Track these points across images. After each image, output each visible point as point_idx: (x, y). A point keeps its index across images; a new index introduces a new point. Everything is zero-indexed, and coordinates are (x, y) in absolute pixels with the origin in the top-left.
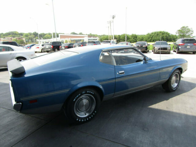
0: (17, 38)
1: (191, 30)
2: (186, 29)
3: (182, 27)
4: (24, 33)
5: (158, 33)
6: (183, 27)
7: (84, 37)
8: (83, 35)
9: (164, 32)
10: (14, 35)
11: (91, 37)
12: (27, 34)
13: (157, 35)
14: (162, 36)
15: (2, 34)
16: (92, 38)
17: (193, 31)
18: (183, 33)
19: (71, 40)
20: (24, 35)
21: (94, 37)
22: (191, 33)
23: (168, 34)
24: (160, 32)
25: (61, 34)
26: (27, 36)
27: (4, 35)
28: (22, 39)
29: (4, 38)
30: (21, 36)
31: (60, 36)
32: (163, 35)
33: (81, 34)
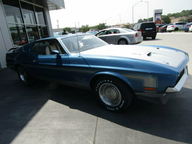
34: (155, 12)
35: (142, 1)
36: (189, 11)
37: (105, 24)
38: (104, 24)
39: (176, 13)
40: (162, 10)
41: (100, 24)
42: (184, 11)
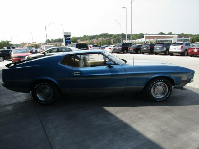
0: (106, 39)
4: (113, 35)
7: (172, 37)
8: (172, 35)
10: (105, 37)
11: (181, 37)
12: (116, 35)
15: (97, 35)
16: (183, 38)
19: (157, 41)
20: (113, 36)
21: (186, 37)
25: (148, 34)
26: (115, 36)
27: (98, 37)
28: (111, 40)
29: (98, 39)
30: (111, 37)
31: (146, 36)
33: (170, 34)
34: (64, 34)
35: (54, 23)
36: (88, 36)
37: (10, 41)
38: (8, 42)
39: (79, 37)
40: (70, 33)
41: (2, 41)
42: (85, 36)
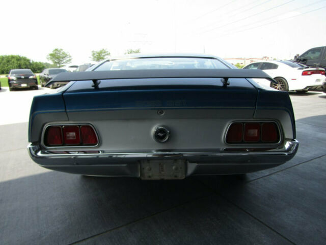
1: (68, 54)
2: (61, 53)
3: (54, 49)
5: (8, 57)
6: (56, 50)
9: (20, 57)
13: (8, 61)
14: (17, 63)
17: (70, 57)
18: (58, 58)
22: (68, 59)
23: (28, 61)
24: (13, 57)
32: (19, 62)
